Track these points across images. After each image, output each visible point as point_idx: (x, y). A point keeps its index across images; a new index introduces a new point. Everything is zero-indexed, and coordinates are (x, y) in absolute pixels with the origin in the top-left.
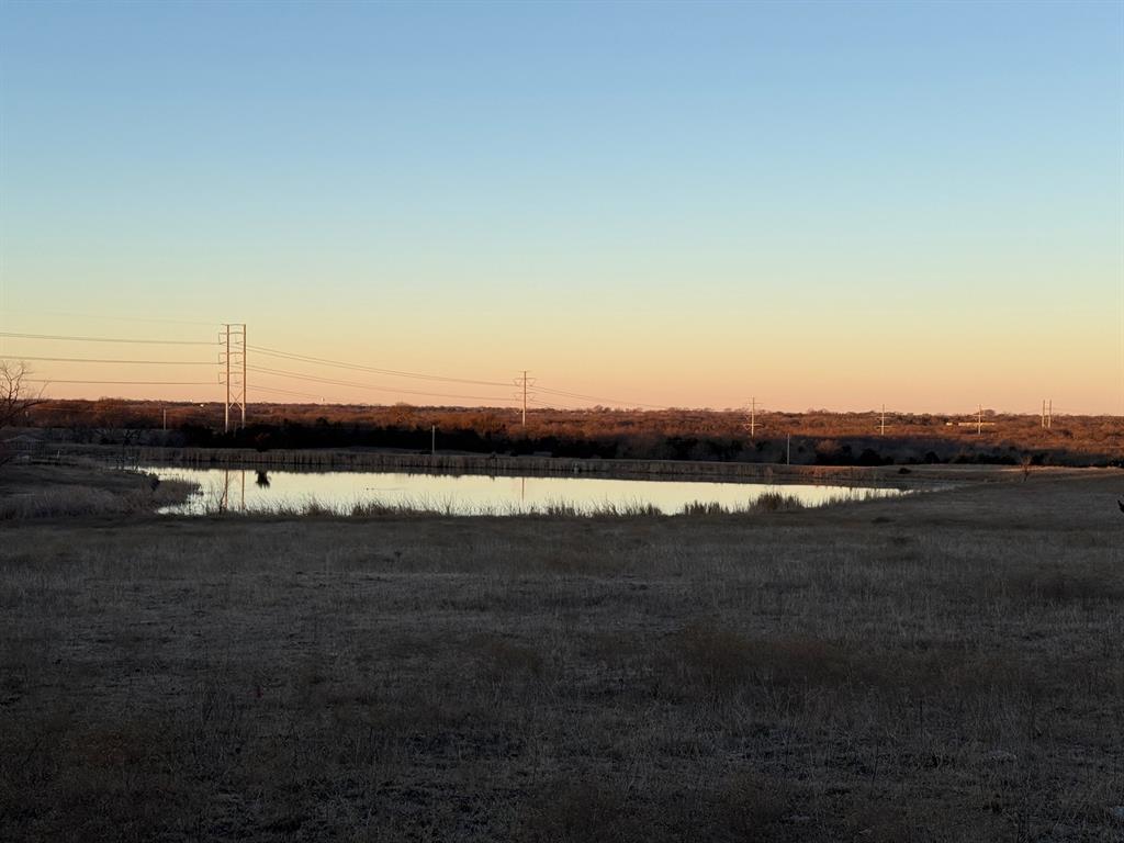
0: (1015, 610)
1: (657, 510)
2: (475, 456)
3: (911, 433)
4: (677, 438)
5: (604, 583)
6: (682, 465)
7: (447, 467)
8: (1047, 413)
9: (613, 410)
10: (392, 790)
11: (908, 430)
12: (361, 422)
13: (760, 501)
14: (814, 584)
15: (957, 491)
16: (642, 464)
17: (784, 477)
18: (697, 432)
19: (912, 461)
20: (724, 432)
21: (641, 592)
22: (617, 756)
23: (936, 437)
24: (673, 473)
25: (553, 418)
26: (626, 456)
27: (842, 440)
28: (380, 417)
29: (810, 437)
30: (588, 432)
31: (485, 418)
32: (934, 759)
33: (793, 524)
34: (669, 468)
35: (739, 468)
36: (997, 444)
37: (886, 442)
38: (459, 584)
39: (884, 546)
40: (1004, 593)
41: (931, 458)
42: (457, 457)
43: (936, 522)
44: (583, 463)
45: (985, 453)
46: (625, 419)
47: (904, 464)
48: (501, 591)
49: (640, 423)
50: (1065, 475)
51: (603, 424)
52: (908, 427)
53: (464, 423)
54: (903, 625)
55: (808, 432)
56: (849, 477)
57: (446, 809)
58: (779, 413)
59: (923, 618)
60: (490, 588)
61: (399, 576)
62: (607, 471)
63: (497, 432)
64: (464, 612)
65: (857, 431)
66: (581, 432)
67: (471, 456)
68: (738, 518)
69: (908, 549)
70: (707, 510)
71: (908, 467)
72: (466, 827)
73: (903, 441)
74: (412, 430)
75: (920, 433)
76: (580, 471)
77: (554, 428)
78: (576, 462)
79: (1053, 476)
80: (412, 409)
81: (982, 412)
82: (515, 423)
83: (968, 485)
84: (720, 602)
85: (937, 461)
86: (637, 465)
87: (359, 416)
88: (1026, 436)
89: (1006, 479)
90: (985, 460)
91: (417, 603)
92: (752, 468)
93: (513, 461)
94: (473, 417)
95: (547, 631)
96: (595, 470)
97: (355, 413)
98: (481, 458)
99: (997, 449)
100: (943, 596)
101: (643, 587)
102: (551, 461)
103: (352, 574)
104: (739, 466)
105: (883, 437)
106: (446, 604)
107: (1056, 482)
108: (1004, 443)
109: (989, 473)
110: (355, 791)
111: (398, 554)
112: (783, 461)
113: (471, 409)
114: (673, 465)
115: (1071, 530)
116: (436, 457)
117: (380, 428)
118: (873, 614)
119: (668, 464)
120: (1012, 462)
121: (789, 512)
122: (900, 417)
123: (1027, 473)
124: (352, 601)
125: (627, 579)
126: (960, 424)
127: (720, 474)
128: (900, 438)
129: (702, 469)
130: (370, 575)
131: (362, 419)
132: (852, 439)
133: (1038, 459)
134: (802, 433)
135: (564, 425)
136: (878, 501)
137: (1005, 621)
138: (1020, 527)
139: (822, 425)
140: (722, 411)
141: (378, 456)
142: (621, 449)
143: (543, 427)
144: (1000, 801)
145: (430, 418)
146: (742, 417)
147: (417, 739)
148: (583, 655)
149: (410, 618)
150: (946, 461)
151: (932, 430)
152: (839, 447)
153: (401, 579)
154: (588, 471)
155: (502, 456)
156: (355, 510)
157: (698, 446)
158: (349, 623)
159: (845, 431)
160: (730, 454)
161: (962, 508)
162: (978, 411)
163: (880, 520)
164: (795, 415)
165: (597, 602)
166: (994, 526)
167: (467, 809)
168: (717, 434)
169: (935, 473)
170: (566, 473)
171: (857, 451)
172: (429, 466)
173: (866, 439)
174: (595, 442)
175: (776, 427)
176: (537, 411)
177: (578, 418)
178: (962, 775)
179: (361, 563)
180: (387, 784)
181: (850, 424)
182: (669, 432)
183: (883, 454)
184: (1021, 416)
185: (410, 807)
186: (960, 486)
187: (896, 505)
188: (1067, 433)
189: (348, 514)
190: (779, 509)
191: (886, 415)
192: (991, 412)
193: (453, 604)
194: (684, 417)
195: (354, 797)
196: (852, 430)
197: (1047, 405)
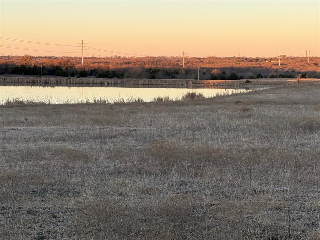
0: (292, 135)
1: (142, 100)
2: (61, 78)
3: (251, 66)
4: (150, 69)
5: (118, 129)
6: (153, 81)
7: (48, 83)
8: (308, 56)
9: (122, 57)
10: (22, 210)
11: (250, 65)
12: (9, 63)
13: (186, 96)
14: (208, 127)
15: (270, 89)
16: (135, 81)
17: (197, 85)
18: (159, 66)
19: (252, 78)
20: (171, 66)
21: (134, 132)
22: (122, 195)
23: (261, 67)
24: (149, 84)
25: (96, 61)
26: (128, 77)
27: (221, 69)
28: (18, 61)
29: (208, 68)
30: (111, 67)
31: (65, 61)
32: (255, 191)
33: (200, 104)
34: (147, 82)
35: (177, 82)
36: (287, 70)
37: (240, 70)
38: (53, 131)
39: (239, 112)
40: (287, 129)
41: (260, 76)
42: (53, 78)
43: (261, 103)
44: (109, 80)
45: (282, 74)
46: (128, 61)
47: (248, 79)
48: (72, 133)
49: (134, 63)
50: (315, 82)
51: (118, 63)
52: (250, 63)
53: (56, 64)
54: (245, 143)
55: (208, 66)
56: (224, 85)
57: (46, 216)
58: (195, 58)
59: (254, 139)
60: (67, 132)
61: (26, 128)
62: (120, 84)
63: (71, 67)
64: (55, 142)
65: (228, 65)
66: (108, 67)
67: (59, 78)
68: (177, 103)
69: (248, 113)
70: (164, 100)
71: (249, 80)
72: (55, 223)
73: (248, 69)
74: (32, 67)
75: (255, 66)
76: (108, 84)
77: (96, 65)
78: (106, 80)
79: (310, 83)
80: (32, 58)
81: (281, 56)
82: (78, 63)
83: (274, 87)
84: (168, 136)
85: (262, 78)
86: (133, 81)
87: (7, 61)
88: (299, 66)
89: (291, 84)
90: (282, 76)
91: (35, 139)
92: (183, 82)
93: (78, 80)
94: (60, 61)
95: (93, 149)
96: (114, 84)
97: (6, 59)
98: (64, 79)
99: (287, 72)
100: (262, 130)
101: (135, 130)
102: (95, 80)
103: (5, 127)
104: (177, 81)
105: (239, 67)
106: (48, 139)
107: (311, 85)
108: (290, 69)
109: (283, 82)
110: (5, 211)
111: (26, 119)
112: (197, 78)
113: (59, 58)
114: (149, 81)
115: (317, 104)
116: (43, 78)
117: (18, 66)
118: (233, 139)
119: (146, 80)
120: (293, 77)
121: (199, 100)
122: (246, 59)
123: (299, 82)
124: (5, 138)
125: (128, 127)
126: (271, 61)
127: (169, 84)
128: (247, 68)
129: (161, 82)
130: (13, 128)
131: (8, 62)
132: (226, 68)
133: (303, 76)
134: (205, 66)
135: (101, 64)
136: (237, 95)
137: (288, 140)
138: (295, 103)
139: (213, 62)
140: (170, 57)
141: (17, 78)
142: (126, 74)
143: (91, 65)
144: (282, 206)
145: (40, 61)
146: (179, 60)
147: (33, 191)
148: (108, 158)
149: (32, 145)
150: (265, 77)
151: (260, 64)
152: (220, 72)
153: (27, 129)
154: (111, 84)
155: (73, 78)
156: (7, 103)
157: (160, 72)
158: (4, 148)
159: (223, 65)
160: (174, 76)
161: (272, 96)
162: (279, 55)
163: (238, 102)
164: (202, 59)
165: (115, 137)
166: (285, 104)
167: (54, 216)
168: (168, 67)
169: (260, 82)
170: (102, 85)
171: (228, 74)
172: (40, 83)
173: (232, 68)
174: (114, 72)
175: (193, 63)
176: (88, 58)
177: (107, 61)
178: (267, 196)
179: (9, 123)
180: (20, 208)
181: (226, 62)
182: (147, 66)
183: (239, 75)
184: (297, 58)
185: (30, 217)
186: (272, 87)
187: (244, 96)
188: (316, 64)
189: (4, 104)
190: (195, 99)
191: (240, 58)
192: (285, 56)
193: (51, 139)
194: (153, 60)
195: (5, 214)
196: (226, 65)
197: (308, 52)
